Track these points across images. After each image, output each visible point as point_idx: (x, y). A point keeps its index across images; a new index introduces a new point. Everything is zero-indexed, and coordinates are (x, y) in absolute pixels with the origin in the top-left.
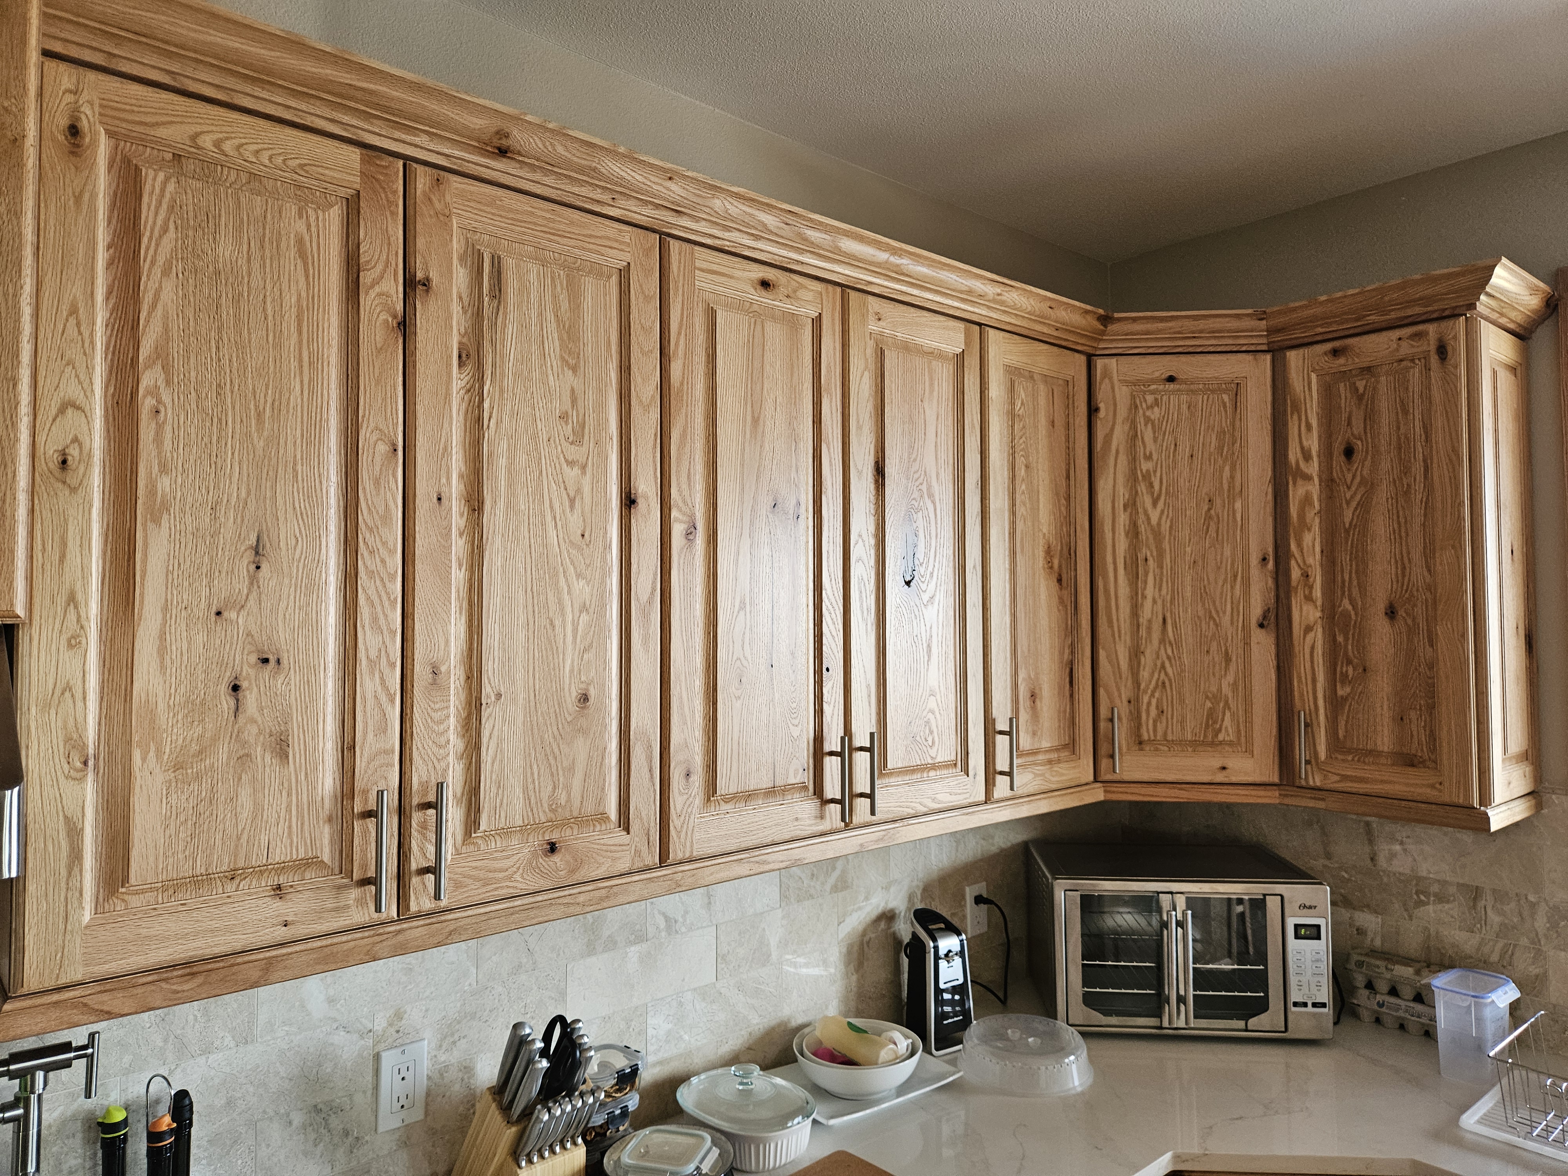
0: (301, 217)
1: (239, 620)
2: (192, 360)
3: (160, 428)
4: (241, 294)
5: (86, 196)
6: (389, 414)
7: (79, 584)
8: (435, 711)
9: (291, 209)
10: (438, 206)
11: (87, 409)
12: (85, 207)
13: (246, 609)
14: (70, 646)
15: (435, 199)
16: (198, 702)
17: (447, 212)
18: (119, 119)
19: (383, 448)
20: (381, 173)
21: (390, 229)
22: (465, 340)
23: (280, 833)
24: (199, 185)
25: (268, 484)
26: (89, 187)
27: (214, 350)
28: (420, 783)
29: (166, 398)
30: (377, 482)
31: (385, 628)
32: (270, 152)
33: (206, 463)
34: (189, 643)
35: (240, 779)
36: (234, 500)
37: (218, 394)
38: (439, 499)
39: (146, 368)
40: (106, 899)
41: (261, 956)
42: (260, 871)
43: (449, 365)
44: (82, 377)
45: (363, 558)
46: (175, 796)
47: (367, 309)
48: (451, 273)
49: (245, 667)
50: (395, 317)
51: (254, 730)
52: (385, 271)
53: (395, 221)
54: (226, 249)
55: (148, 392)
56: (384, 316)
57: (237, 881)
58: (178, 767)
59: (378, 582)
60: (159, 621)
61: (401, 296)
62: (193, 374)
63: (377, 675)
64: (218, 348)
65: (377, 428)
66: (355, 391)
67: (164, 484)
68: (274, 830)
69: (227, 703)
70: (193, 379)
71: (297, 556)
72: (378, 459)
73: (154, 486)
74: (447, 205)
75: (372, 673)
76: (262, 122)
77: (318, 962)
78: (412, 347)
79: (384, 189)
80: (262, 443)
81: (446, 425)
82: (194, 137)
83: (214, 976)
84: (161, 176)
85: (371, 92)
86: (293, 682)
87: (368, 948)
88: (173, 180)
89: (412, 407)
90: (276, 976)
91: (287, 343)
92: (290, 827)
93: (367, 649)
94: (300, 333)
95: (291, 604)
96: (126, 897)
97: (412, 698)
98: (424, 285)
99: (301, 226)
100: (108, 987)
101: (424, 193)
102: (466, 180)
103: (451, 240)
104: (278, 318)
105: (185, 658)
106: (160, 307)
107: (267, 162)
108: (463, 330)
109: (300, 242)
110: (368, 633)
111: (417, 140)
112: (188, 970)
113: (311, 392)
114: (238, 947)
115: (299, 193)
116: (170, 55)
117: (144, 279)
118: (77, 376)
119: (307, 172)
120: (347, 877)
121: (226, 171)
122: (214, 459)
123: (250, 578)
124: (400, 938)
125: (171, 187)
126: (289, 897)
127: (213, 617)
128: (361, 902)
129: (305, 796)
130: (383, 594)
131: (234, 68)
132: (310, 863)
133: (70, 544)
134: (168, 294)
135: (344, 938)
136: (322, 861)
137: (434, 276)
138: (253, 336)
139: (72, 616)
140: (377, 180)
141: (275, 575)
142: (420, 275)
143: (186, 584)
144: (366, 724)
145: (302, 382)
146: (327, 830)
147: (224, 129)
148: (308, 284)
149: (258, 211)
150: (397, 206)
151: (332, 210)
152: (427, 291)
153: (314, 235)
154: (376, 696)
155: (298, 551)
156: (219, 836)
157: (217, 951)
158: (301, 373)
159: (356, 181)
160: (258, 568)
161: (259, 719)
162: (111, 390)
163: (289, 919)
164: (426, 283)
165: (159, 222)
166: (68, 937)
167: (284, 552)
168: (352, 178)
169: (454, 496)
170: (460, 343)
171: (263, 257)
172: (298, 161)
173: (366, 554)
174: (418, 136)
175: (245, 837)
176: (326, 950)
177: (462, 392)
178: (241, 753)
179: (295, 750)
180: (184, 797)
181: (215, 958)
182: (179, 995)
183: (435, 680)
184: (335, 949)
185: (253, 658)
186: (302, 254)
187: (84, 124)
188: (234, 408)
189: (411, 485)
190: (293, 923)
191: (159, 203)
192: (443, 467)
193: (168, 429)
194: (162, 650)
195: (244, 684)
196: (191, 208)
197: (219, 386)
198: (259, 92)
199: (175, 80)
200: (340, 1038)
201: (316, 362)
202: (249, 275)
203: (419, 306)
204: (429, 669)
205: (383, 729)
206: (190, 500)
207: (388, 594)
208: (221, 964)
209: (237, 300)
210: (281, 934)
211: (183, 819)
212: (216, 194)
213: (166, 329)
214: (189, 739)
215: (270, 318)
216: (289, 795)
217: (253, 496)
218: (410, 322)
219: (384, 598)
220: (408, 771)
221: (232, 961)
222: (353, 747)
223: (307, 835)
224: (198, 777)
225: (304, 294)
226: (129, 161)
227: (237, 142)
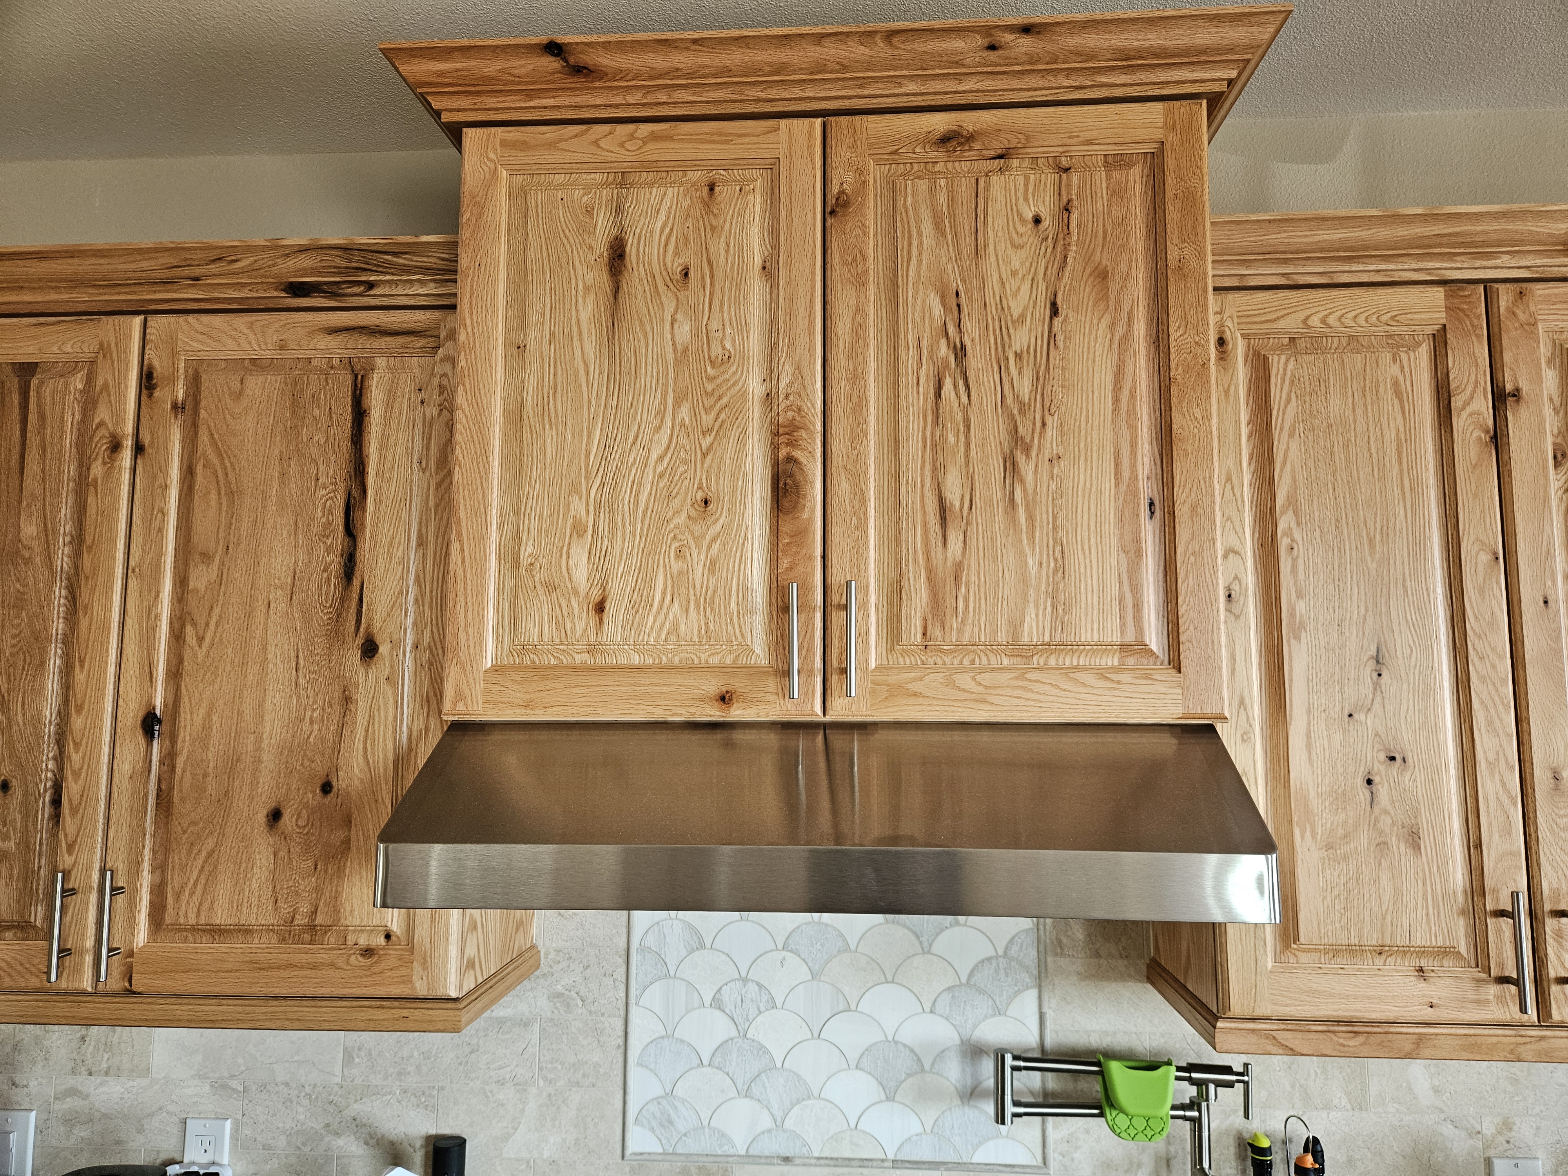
0: (1394, 361)
1: (1369, 722)
2: (1315, 502)
3: (1295, 560)
4: (1349, 440)
5: (1232, 388)
6: (1488, 524)
7: (1246, 691)
8: (1561, 817)
9: (1386, 357)
10: (1522, 317)
11: (1242, 553)
12: (1231, 398)
13: (1373, 711)
14: (1243, 740)
15: (1519, 312)
16: (1340, 791)
17: (1532, 321)
18: (1251, 323)
19: (1485, 558)
20: (1465, 303)
21: (1476, 351)
22: (1559, 440)
23: (1419, 919)
24: (1312, 358)
25: (1383, 600)
26: (1234, 382)
27: (1331, 491)
28: (1551, 889)
29: (1297, 536)
30: (1481, 591)
31: (1501, 732)
32: (1366, 314)
33: (1331, 587)
34: (1329, 741)
35: (1380, 864)
36: (1355, 616)
37: (1337, 527)
38: (1546, 602)
39: (1282, 513)
40: (1282, 952)
41: (1411, 1030)
42: (1405, 951)
43: (1545, 468)
44: (1237, 529)
45: (1474, 665)
46: (1329, 872)
47: (1460, 430)
48: (1541, 378)
49: (1376, 763)
50: (1487, 432)
51: (1389, 821)
52: (1474, 391)
53: (1481, 343)
54: (1335, 405)
55: (1285, 534)
56: (1476, 433)
57: (1384, 956)
58: (1329, 847)
59: (1490, 687)
60: (1305, 721)
61: (1491, 411)
62: (1317, 514)
63: (1497, 776)
64: (1334, 489)
65: (1477, 540)
66: (1454, 507)
67: (1301, 607)
68: (1413, 915)
69: (1364, 794)
70: (1317, 518)
71: (1413, 664)
72: (1480, 568)
73: (1294, 609)
74: (1531, 314)
75: (1492, 774)
76: (1357, 291)
77: (1464, 1048)
78: (1506, 457)
79: (1468, 316)
80: (1375, 566)
81: (1547, 528)
82: (1305, 321)
83: (1372, 1039)
84: (1283, 358)
85: (1456, 234)
86: (1418, 780)
87: (1512, 1047)
88: (1293, 359)
89: (1510, 514)
90: (1427, 1052)
91: (1390, 475)
92: (1427, 915)
93: (1485, 752)
94: (1401, 464)
95: (1411, 707)
96: (1297, 952)
97: (1534, 802)
98: (1514, 396)
99: (1395, 370)
100: (1289, 1027)
101: (1508, 309)
102: (1551, 284)
103: (1538, 347)
104: (1381, 454)
105: (1327, 754)
106: (1288, 464)
107: (1363, 323)
108: (1556, 431)
109: (1396, 384)
110: (1485, 736)
111: (1498, 262)
112: (1350, 1028)
113: (1414, 514)
114: (1391, 1017)
115: (1390, 341)
116: (1286, 261)
117: (1276, 443)
118: (1234, 528)
119: (1398, 321)
120: (1483, 971)
121: (1330, 339)
122: (1337, 582)
123: (1374, 683)
124: (1544, 1044)
125: (1291, 366)
126: (1434, 980)
127: (1346, 717)
128: (1501, 1000)
129: (1439, 887)
130: (1496, 698)
131: (1336, 254)
132: (1446, 952)
133: (1238, 659)
134: (1294, 452)
135: (1486, 1032)
136: (1459, 953)
137: (1525, 387)
138: (1361, 473)
139: (1243, 716)
140: (1462, 310)
141: (1395, 682)
142: (1509, 387)
143: (1323, 690)
144: (1490, 825)
145: (1405, 507)
146: (1461, 922)
147: (1328, 306)
148: (1405, 419)
149: (1360, 366)
150: (1482, 328)
151: (1420, 349)
152: (1518, 401)
153: (1408, 374)
154: (1498, 799)
155: (1413, 659)
156: (1367, 914)
157: (1375, 1016)
158: (1404, 500)
159: (1441, 317)
160: (1380, 675)
161: (1392, 812)
162: (1257, 535)
163: (1435, 1001)
164: (1516, 394)
165: (1284, 395)
166: (1259, 978)
167: (1401, 661)
168: (1438, 315)
169: (1561, 598)
170: (1554, 444)
171: (1365, 405)
172: (1389, 315)
173: (1476, 660)
174: (1499, 258)
175: (1389, 917)
176: (1470, 1039)
177: (1560, 492)
178: (1379, 840)
179: (1426, 843)
180: (1336, 874)
181: (1371, 1023)
182: (1346, 1049)
183: (1557, 785)
184: (1479, 1040)
185: (1382, 756)
186: (1398, 394)
187: (1228, 335)
188: (1349, 537)
189: (1515, 591)
190: (1438, 1006)
191: (1283, 380)
192: (1547, 570)
193: (1301, 561)
194: (1309, 747)
195: (1376, 779)
196: (1307, 378)
197: (1337, 520)
198: (1355, 267)
199: (1288, 279)
200: (1448, 1130)
201: (1416, 487)
202: (1355, 422)
203: (1510, 417)
204: (1550, 774)
205: (1508, 832)
206: (1321, 618)
207: (1501, 698)
208: (1378, 1030)
209: (1346, 446)
210: (1428, 1014)
211: (1337, 893)
212: (1325, 362)
213: (1294, 480)
214: (1335, 823)
215: (1374, 455)
216: (1424, 884)
217: (1370, 612)
218: (1502, 435)
219: (1498, 701)
220: (1536, 874)
221: (1386, 1029)
222: (1479, 846)
223: (1444, 925)
224: (1346, 858)
225: (1402, 429)
226: (1259, 354)
227: (1338, 314)
